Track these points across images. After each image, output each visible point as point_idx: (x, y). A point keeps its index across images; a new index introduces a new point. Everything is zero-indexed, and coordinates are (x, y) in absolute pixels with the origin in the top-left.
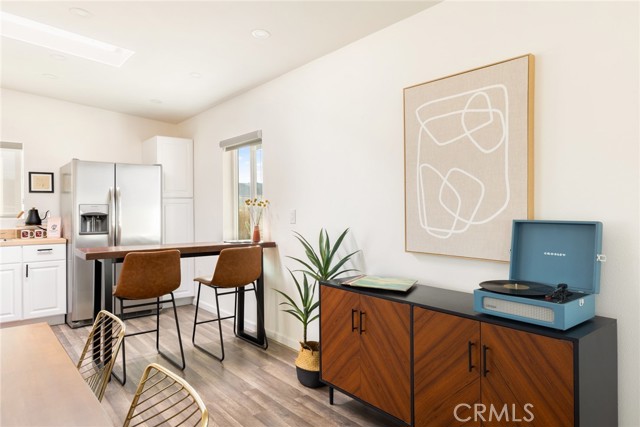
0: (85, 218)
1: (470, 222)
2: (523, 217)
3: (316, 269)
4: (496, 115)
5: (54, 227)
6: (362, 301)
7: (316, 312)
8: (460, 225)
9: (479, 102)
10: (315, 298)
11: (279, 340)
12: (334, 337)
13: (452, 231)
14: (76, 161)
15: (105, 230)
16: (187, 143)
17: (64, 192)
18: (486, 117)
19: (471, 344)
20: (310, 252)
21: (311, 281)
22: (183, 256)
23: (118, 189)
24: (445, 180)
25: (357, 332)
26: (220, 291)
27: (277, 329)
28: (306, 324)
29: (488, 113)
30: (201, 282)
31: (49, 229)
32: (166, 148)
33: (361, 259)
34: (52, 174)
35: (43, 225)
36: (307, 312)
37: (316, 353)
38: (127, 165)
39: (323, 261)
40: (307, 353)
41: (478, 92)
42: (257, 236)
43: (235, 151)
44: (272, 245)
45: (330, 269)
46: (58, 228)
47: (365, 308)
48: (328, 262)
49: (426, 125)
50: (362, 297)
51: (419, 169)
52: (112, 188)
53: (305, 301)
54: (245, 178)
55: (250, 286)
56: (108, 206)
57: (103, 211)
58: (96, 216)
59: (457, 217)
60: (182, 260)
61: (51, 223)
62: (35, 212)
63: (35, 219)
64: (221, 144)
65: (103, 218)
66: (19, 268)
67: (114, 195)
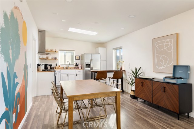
0: (86, 65)
1: (166, 66)
2: (176, 64)
3: (134, 75)
4: (171, 45)
6: (143, 81)
7: (134, 84)
8: (164, 66)
9: (167, 42)
10: (134, 81)
11: (126, 91)
12: (138, 88)
13: (162, 68)
14: (85, 53)
15: (90, 67)
16: (105, 49)
17: (81, 60)
18: (169, 45)
19: (162, 87)
20: (133, 72)
21: (133, 78)
22: (107, 72)
24: (161, 57)
25: (142, 86)
26: (114, 80)
27: (126, 89)
28: (132, 86)
29: (169, 44)
30: (110, 78)
32: (101, 50)
33: (144, 73)
34: (79, 56)
35: (78, 66)
36: (132, 84)
37: (134, 92)
38: (94, 54)
39: (136, 74)
40: (132, 92)
41: (167, 40)
42: (121, 69)
43: (116, 50)
44: (125, 71)
45: (137, 75)
47: (144, 82)
48: (137, 74)
49: (157, 46)
50: (143, 80)
51: (156, 55)
53: (132, 82)
54: (118, 54)
55: (120, 79)
57: (90, 63)
59: (163, 65)
60: (107, 73)
61: (80, 66)
62: (77, 64)
63: (77, 65)
64: (113, 49)
65: (89, 65)
66: (75, 74)
67: (92, 60)
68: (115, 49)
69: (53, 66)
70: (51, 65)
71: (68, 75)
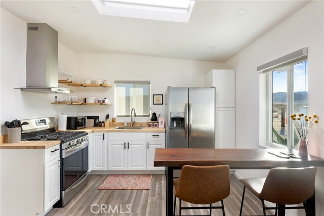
0: (173, 119)
5: (162, 122)
14: (169, 88)
15: (183, 127)
16: (231, 72)
17: (167, 104)
23: (190, 102)
31: (160, 123)
32: (218, 76)
34: (162, 95)
38: (195, 88)
46: (163, 123)
52: (187, 102)
56: (185, 113)
57: (183, 116)
58: (178, 119)
61: (161, 120)
62: (154, 114)
63: (155, 118)
64: (259, 69)
65: (182, 120)
66: (145, 144)
67: (188, 107)
68: (267, 68)
69: (101, 119)
70: (97, 117)
71: (126, 146)
